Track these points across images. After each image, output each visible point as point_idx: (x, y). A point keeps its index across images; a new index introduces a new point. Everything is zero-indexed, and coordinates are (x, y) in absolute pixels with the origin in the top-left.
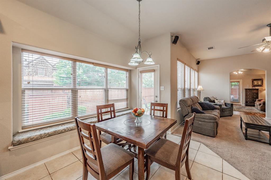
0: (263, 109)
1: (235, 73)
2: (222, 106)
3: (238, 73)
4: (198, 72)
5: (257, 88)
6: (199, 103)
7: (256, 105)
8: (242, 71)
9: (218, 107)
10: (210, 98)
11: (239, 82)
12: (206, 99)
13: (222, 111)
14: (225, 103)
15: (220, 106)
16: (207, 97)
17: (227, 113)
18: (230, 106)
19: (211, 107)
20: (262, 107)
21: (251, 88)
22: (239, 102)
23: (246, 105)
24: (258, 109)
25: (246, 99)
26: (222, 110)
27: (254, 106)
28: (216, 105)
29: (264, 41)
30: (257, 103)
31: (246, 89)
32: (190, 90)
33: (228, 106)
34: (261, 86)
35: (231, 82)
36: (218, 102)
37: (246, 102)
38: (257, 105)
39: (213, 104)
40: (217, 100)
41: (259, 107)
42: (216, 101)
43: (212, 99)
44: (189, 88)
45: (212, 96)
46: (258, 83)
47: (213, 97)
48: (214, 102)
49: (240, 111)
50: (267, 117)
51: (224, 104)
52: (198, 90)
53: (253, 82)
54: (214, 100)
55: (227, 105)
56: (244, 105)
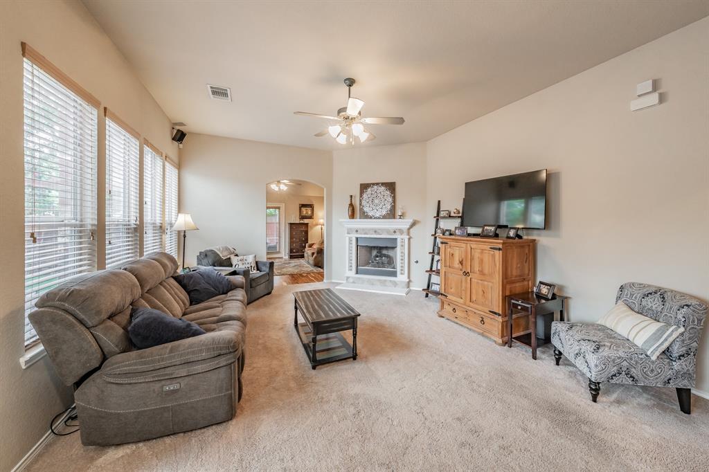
0: (319, 264)
1: (274, 187)
2: (251, 272)
3: (279, 189)
4: (179, 166)
5: (306, 221)
6: (178, 279)
7: (305, 255)
8: (286, 185)
9: (239, 279)
10: (218, 252)
11: (279, 208)
12: (204, 256)
13: (251, 287)
14: (257, 262)
15: (246, 273)
16: (208, 249)
17: (261, 289)
18: (267, 270)
19: (220, 283)
20: (316, 257)
21: (298, 221)
22: (279, 252)
23: (291, 257)
24: (308, 263)
25: (291, 243)
26: (251, 285)
27: (302, 256)
28: (234, 273)
29: (341, 114)
30: (308, 251)
31: (291, 224)
32: (138, 231)
33: (263, 268)
34: (311, 217)
35: (267, 208)
36: (240, 263)
37: (291, 251)
38: (308, 256)
39: (225, 271)
40: (237, 255)
41: (311, 260)
42: (235, 260)
43: (223, 256)
44: (133, 221)
45: (224, 246)
46: (307, 213)
47: (227, 249)
48: (228, 263)
49: (283, 275)
50: (327, 279)
51: (254, 265)
52: (176, 227)
53: (300, 208)
54: (228, 257)
55: (260, 265)
56: (287, 257)
